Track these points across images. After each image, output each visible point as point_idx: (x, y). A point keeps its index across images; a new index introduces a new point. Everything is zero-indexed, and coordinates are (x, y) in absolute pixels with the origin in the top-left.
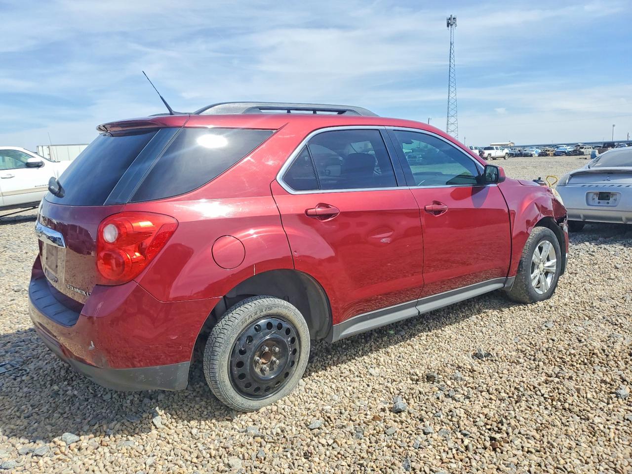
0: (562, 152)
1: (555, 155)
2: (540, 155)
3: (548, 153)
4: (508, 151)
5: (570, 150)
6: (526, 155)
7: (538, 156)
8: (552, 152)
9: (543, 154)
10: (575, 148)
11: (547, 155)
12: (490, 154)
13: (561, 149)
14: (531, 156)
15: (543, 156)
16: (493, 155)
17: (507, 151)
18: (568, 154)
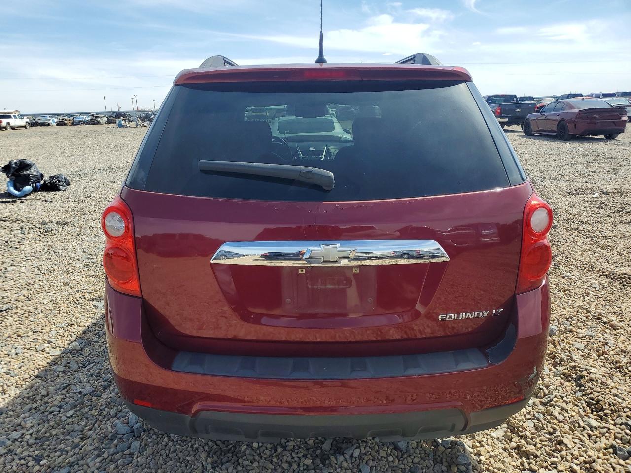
0: (80, 121)
1: (73, 124)
2: (59, 124)
3: (66, 122)
4: (28, 120)
5: (87, 119)
6: (43, 124)
7: (57, 125)
8: (70, 121)
9: (61, 123)
10: (91, 117)
11: (65, 124)
12: (8, 123)
13: (79, 118)
14: (49, 125)
15: (61, 125)
16: (12, 124)
17: (26, 120)
18: (86, 123)
